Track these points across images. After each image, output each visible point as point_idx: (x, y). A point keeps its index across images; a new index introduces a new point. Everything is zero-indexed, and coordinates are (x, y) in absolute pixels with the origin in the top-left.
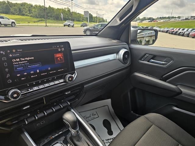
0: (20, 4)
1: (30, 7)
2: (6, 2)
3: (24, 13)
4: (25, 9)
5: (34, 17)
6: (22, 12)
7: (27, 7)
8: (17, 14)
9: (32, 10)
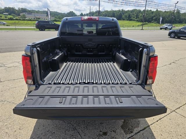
0: (131, 11)
1: (138, 13)
2: (121, 11)
3: (132, 18)
4: (134, 15)
5: (139, 21)
6: (131, 17)
7: (135, 13)
8: (126, 19)
9: (139, 15)
